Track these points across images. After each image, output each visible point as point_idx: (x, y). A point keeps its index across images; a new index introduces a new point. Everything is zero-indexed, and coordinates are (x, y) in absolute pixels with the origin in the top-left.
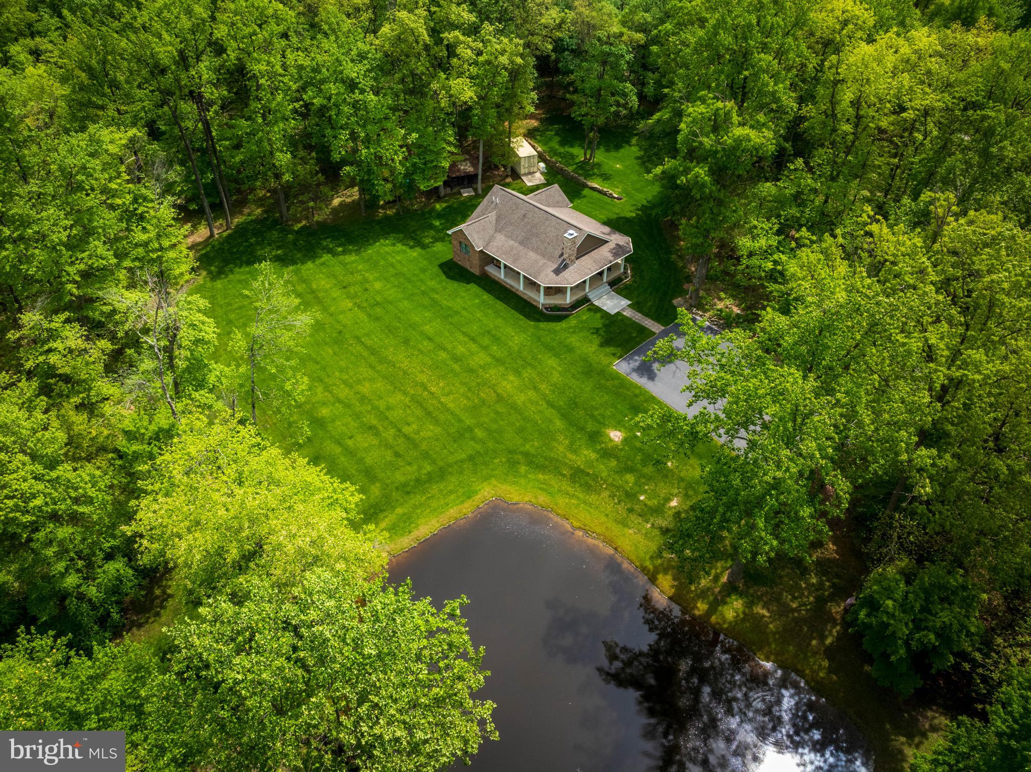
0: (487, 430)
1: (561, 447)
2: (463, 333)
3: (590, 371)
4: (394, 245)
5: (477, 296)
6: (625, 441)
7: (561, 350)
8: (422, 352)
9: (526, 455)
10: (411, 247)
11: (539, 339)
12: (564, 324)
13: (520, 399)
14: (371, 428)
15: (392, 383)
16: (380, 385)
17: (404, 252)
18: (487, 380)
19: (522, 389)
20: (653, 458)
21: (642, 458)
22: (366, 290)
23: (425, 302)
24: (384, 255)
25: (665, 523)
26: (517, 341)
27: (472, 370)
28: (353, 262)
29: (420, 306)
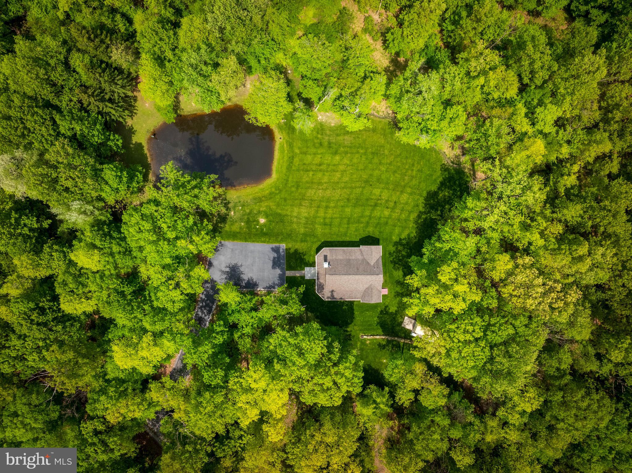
0: (293, 192)
1: (272, 205)
2: (336, 218)
3: (289, 236)
4: (409, 235)
5: (350, 237)
6: (258, 221)
7: (304, 237)
8: (339, 200)
9: (276, 194)
10: (400, 239)
11: (314, 236)
12: (314, 249)
13: (296, 210)
14: (320, 165)
15: (333, 183)
16: (336, 179)
18: (311, 207)
19: (299, 213)
20: (248, 222)
21: (250, 220)
22: (387, 208)
23: (363, 220)
24: (404, 228)
25: (230, 205)
26: (319, 230)
27: (318, 207)
28: (409, 216)
29: (362, 216)
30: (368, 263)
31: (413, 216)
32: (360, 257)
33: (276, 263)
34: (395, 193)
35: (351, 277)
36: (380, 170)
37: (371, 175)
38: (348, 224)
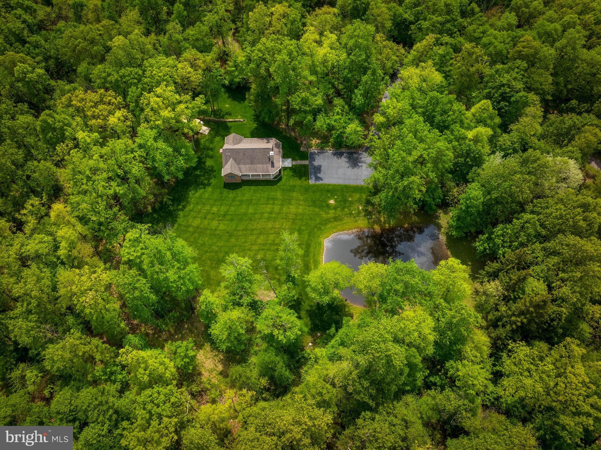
0: (304, 225)
1: (324, 215)
2: (262, 204)
3: (307, 189)
4: (197, 192)
5: (250, 189)
6: (335, 201)
7: (292, 189)
8: (259, 219)
9: (319, 224)
10: (204, 188)
11: (283, 190)
12: (283, 180)
13: (300, 211)
14: (277, 249)
15: (264, 234)
16: (262, 237)
17: (206, 191)
18: (286, 213)
19: (298, 208)
20: (345, 201)
21: (343, 203)
22: (214, 213)
23: (238, 203)
24: (200, 197)
25: (363, 214)
26: (279, 195)
27: (279, 213)
28: (194, 207)
29: (238, 206)
30: (235, 160)
31: (190, 207)
32: (242, 166)
33: (318, 169)
34: (204, 226)
36: (218, 247)
37: (227, 241)
38: (252, 200)
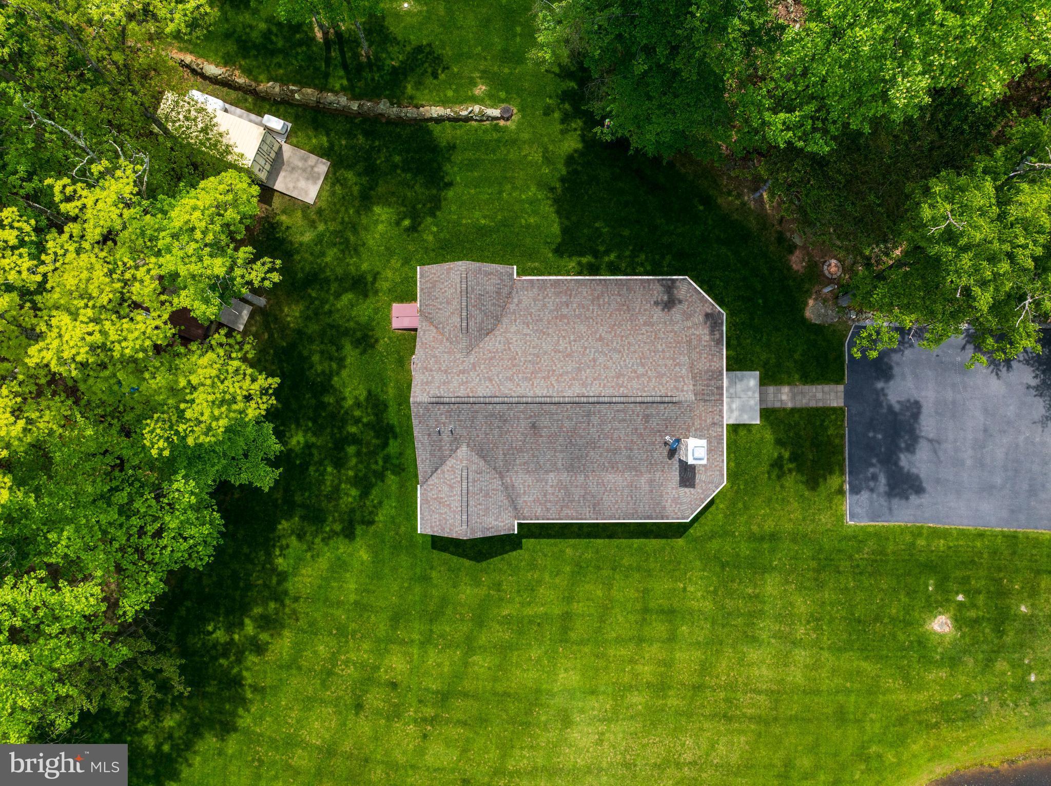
2: (619, 641)
3: (831, 557)
6: (959, 621)
7: (762, 554)
13: (796, 676)
18: (731, 687)
19: (784, 660)
20: (1001, 617)
21: (992, 627)
22: (394, 685)
27: (698, 688)
28: (298, 649)
29: (504, 649)
30: (482, 452)
32: (520, 479)
34: (359, 745)
35: (572, 391)
38: (567, 617)
